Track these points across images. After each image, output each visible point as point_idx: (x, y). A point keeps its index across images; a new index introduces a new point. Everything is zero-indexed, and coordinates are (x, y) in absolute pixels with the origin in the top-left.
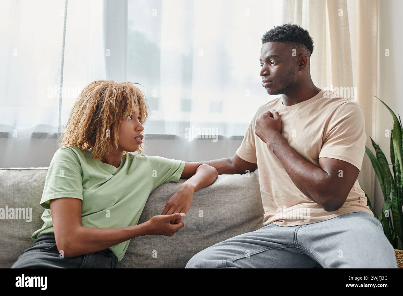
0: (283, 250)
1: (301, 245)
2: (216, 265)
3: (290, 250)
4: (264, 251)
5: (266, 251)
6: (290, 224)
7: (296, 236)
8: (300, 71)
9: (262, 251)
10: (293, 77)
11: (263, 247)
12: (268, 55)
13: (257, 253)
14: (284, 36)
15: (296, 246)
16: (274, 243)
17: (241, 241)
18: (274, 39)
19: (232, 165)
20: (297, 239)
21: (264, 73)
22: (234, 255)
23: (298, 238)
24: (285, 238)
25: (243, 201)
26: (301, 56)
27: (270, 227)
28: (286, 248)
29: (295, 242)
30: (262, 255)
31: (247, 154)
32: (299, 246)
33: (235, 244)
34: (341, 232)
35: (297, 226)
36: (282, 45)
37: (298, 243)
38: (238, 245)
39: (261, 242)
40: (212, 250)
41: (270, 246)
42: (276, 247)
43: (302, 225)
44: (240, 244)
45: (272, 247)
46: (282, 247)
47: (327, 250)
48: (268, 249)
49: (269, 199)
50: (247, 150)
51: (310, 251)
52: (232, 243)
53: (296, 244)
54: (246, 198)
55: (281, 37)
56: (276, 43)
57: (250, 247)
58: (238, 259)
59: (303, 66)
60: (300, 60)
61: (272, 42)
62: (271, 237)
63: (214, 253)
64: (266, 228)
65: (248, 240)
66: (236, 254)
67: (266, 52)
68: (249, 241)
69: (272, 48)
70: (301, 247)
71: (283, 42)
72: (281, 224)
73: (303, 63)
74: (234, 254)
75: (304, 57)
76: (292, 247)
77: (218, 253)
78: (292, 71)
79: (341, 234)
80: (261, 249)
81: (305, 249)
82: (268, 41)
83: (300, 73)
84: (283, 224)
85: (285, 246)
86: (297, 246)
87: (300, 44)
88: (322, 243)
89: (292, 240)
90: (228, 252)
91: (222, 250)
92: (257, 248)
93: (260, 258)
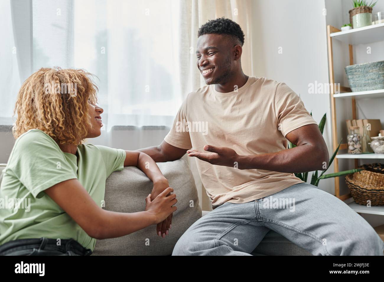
0: (247, 224)
1: (263, 218)
2: (209, 245)
3: (252, 223)
4: (234, 228)
5: (235, 227)
6: (246, 200)
7: (259, 210)
8: (235, 61)
9: (233, 228)
10: (229, 66)
11: (232, 224)
12: (206, 46)
13: (230, 230)
14: (220, 28)
15: (258, 219)
16: (240, 219)
17: (213, 221)
18: (211, 31)
19: (161, 153)
20: (259, 213)
21: (204, 63)
22: (216, 235)
23: (261, 211)
24: (248, 213)
25: (183, 186)
26: (236, 46)
27: (225, 206)
28: (250, 222)
29: (258, 216)
30: (234, 232)
31: (178, 140)
32: (261, 219)
33: (211, 224)
34: (306, 200)
35: (254, 201)
36: (219, 36)
37: (261, 216)
38: (213, 225)
39: (230, 220)
40: (196, 233)
41: (236, 222)
42: (242, 222)
43: (259, 199)
44: (214, 224)
45: (238, 223)
46: (247, 222)
47: (293, 217)
48: (235, 226)
49: (212, 180)
50: (178, 137)
51: (273, 221)
52: (208, 224)
53: (258, 218)
54: (186, 183)
55: (218, 30)
56: (213, 35)
57: (223, 226)
58: (221, 237)
59: (237, 56)
60: (235, 50)
61: (209, 34)
62: (236, 214)
63: (200, 235)
64: (222, 207)
65: (219, 219)
66: (217, 234)
67: (204, 44)
68: (221, 220)
69: (210, 39)
70: (263, 219)
71: (219, 34)
72: (238, 202)
73: (237, 53)
74: (215, 233)
75: (238, 47)
76: (254, 221)
77: (203, 235)
78: (229, 60)
79: (306, 202)
80: (232, 226)
81: (268, 220)
82: (205, 33)
83: (235, 62)
84: (239, 201)
85: (249, 221)
86: (260, 219)
87: (234, 36)
88: (287, 212)
89: (255, 214)
90: (209, 232)
91: (204, 231)
92: (228, 226)
93: (233, 235)
